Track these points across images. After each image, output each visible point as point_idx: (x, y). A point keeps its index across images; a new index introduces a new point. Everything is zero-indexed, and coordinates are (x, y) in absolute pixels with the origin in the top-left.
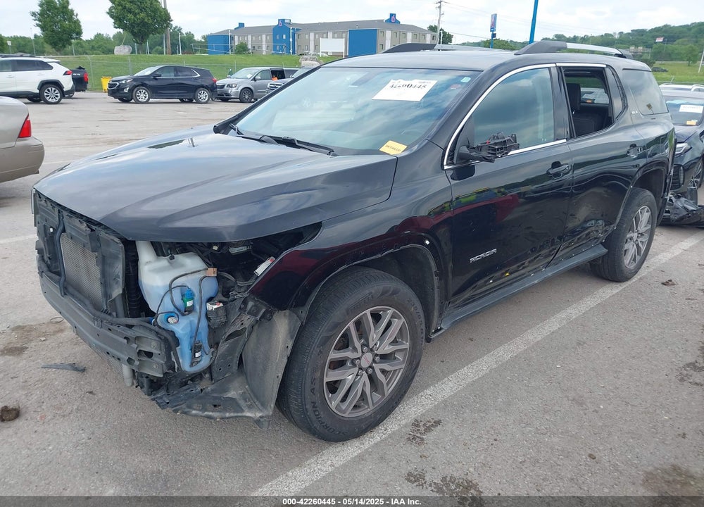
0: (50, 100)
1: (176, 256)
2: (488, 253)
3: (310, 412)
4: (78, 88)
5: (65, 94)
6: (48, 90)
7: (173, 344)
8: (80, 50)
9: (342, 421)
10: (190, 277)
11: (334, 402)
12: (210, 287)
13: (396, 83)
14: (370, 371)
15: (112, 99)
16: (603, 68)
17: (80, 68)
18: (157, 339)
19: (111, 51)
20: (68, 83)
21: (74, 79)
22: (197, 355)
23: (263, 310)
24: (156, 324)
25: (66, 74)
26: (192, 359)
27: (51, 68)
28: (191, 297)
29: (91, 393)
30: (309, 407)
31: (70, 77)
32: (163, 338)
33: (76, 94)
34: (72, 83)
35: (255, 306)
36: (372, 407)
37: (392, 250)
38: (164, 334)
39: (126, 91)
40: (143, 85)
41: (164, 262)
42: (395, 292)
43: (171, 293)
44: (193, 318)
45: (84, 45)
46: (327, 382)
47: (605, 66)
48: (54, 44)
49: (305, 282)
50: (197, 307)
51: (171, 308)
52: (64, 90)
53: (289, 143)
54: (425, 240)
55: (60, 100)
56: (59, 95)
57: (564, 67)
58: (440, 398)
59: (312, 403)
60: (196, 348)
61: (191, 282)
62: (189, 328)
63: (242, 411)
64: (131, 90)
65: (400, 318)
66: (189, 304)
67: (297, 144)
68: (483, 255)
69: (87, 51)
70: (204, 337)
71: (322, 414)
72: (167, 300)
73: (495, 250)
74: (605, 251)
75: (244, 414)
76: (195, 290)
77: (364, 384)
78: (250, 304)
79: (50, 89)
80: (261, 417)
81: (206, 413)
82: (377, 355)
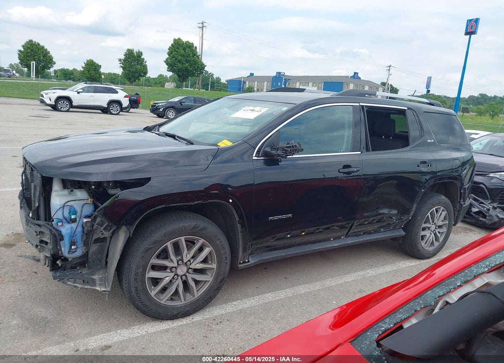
0: (113, 112)
1: (74, 190)
2: (284, 217)
3: (134, 294)
4: (133, 106)
5: (122, 109)
6: (113, 106)
7: (58, 238)
8: (148, 84)
9: (159, 305)
10: (77, 202)
11: (153, 292)
12: (88, 210)
13: (247, 108)
14: (184, 278)
15: (152, 115)
16: (405, 110)
17: (137, 94)
18: (49, 233)
19: (163, 86)
20: (126, 103)
21: (130, 100)
22: (73, 247)
23: (107, 224)
24: (52, 225)
25: (126, 97)
26: (70, 249)
27: (117, 92)
28: (75, 213)
29: (35, 273)
30: (133, 290)
31: (128, 98)
32: (53, 233)
33: (132, 110)
34: (129, 102)
35: (101, 220)
36: (183, 302)
37: (201, 202)
38: (54, 231)
39: (161, 110)
40: (173, 107)
41: (66, 192)
42: (204, 229)
43: (64, 209)
44: (74, 225)
45: (151, 81)
46: (148, 278)
47: (406, 108)
48: (129, 79)
49: (133, 211)
50: (78, 220)
51: (61, 217)
52: (123, 106)
53: (173, 136)
54: (229, 200)
55: (119, 112)
56: (119, 109)
57: (366, 106)
58: (240, 307)
59: (135, 287)
60: (73, 243)
61: (77, 206)
62: (70, 231)
63: (96, 286)
64: (164, 110)
65: (209, 247)
66: (73, 217)
67: (176, 138)
68: (280, 217)
69: (152, 85)
70: (79, 238)
71: (142, 297)
72: (60, 212)
73: (290, 215)
74: (402, 233)
75: (95, 288)
76: (78, 210)
77: (178, 286)
78: (98, 220)
79: (114, 105)
80: (104, 291)
81: (75, 284)
82: (190, 268)
